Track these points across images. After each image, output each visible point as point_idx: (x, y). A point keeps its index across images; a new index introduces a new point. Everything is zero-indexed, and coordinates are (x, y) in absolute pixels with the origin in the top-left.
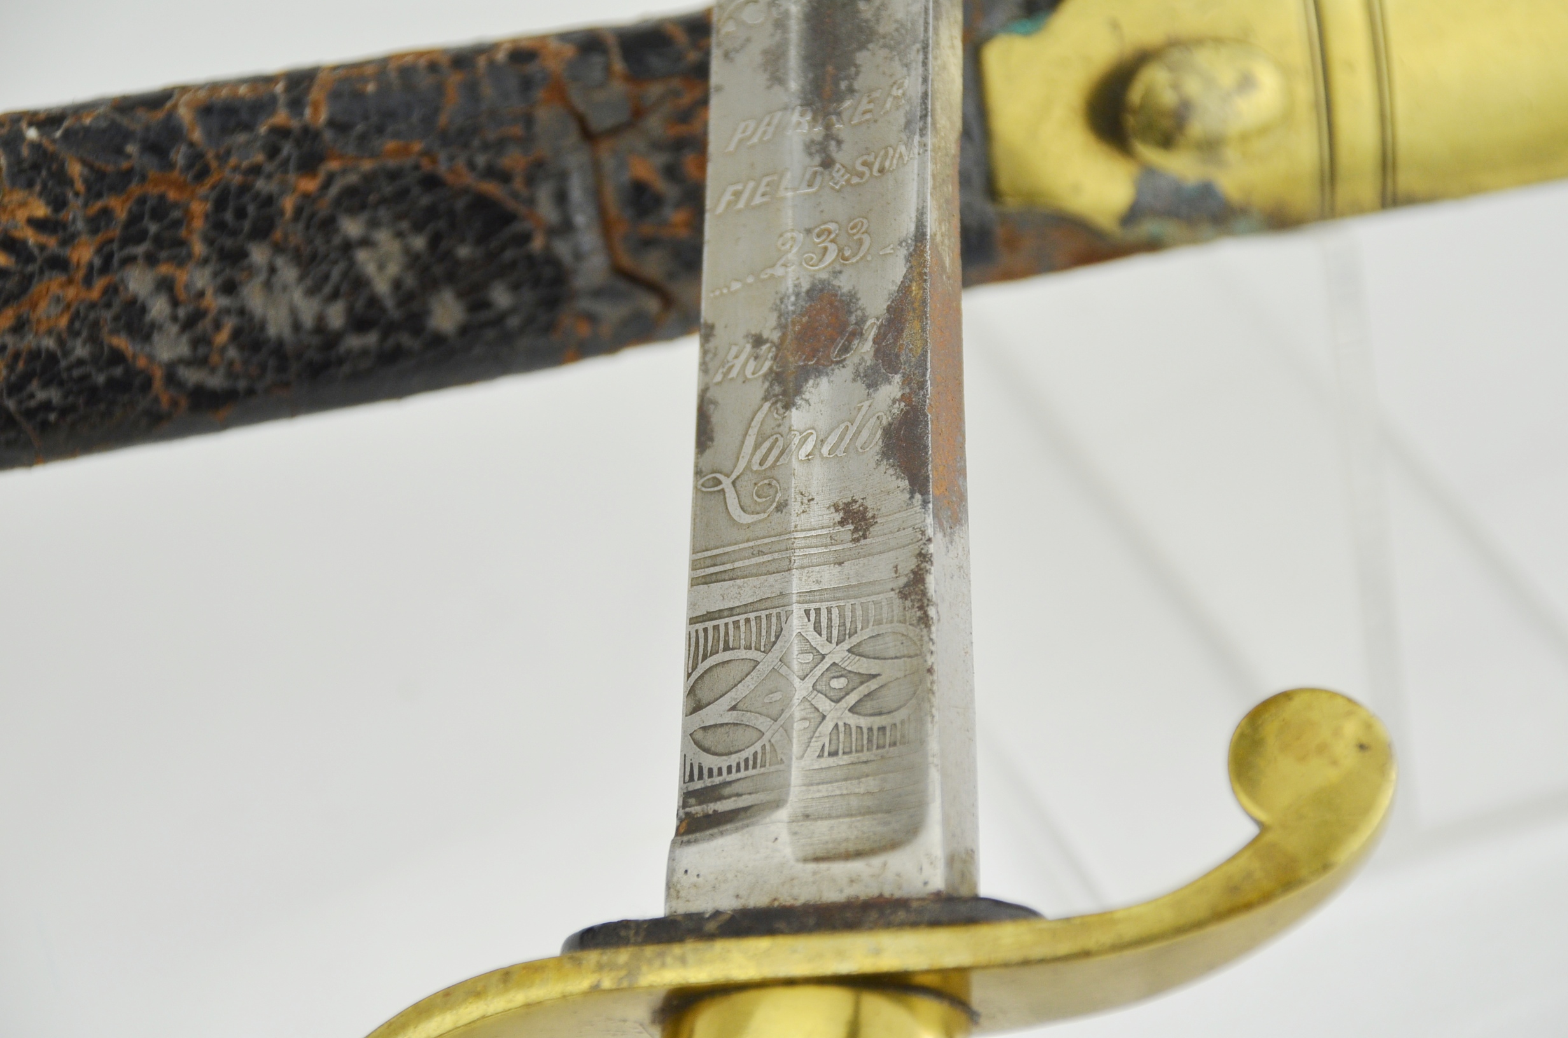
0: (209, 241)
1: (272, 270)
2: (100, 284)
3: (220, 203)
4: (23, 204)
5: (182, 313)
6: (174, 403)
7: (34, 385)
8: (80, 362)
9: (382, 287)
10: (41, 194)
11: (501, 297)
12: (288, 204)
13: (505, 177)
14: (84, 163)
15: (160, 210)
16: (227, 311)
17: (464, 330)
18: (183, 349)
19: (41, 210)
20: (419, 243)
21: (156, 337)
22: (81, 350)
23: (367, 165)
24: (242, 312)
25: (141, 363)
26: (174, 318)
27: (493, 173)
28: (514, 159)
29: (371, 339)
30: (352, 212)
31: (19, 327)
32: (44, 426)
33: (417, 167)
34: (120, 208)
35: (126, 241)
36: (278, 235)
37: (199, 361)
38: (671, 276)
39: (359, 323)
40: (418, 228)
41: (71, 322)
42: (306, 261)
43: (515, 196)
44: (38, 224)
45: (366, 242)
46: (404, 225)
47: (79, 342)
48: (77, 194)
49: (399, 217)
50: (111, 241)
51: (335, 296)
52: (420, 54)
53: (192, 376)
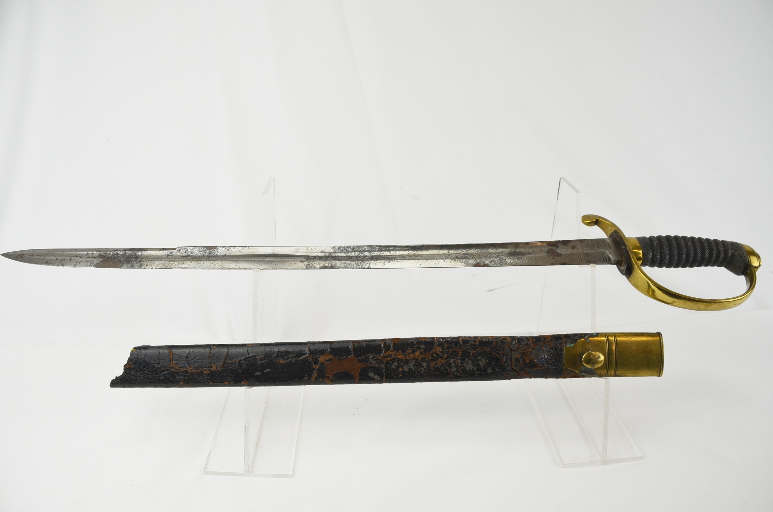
0: (461, 357)
1: (468, 362)
2: (446, 360)
3: (463, 352)
4: (438, 349)
6: (453, 376)
7: (436, 372)
8: (442, 370)
9: (482, 366)
10: (441, 348)
11: (497, 370)
13: (500, 354)
14: (447, 344)
15: (455, 352)
16: (461, 366)
17: (491, 373)
18: (455, 370)
19: (441, 350)
20: (487, 361)
21: (452, 368)
22: (442, 368)
23: (482, 350)
24: (463, 366)
25: (450, 371)
26: (455, 366)
27: (498, 353)
28: (501, 352)
29: (479, 372)
30: (479, 356)
31: (435, 364)
32: (437, 377)
33: (489, 351)
34: (451, 351)
35: (451, 355)
36: (470, 357)
37: (457, 372)
38: (519, 370)
39: (478, 370)
41: (442, 364)
42: (473, 361)
43: (501, 357)
44: (439, 351)
45: (481, 360)
46: (486, 359)
48: (445, 348)
49: (485, 357)
50: (449, 355)
51: (475, 366)
52: (491, 337)
53: (456, 374)
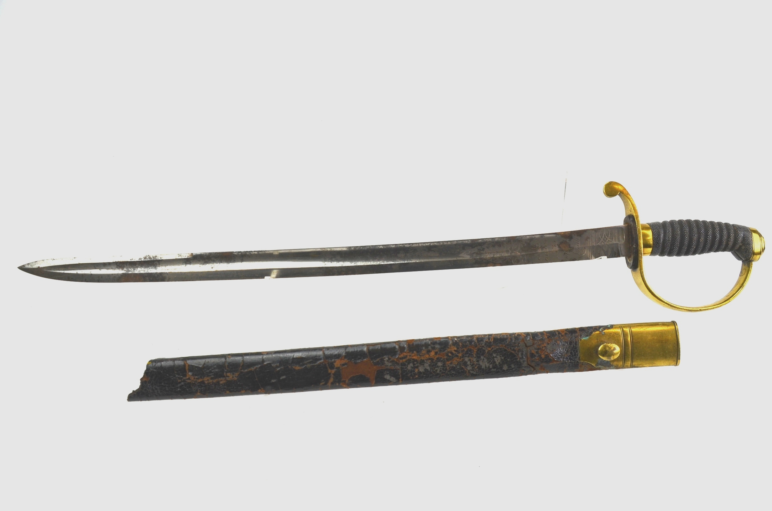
0: (476, 355)
1: (484, 359)
2: (462, 359)
3: (478, 350)
4: (453, 348)
5: (471, 364)
6: (469, 375)
7: (452, 371)
8: (458, 369)
9: (497, 363)
10: (456, 347)
11: (513, 366)
12: (487, 351)
13: (515, 351)
14: (462, 343)
15: (470, 350)
16: (477, 364)
17: (507, 370)
18: (471, 368)
19: (456, 349)
20: (503, 358)
21: (468, 367)
22: (458, 367)
23: (497, 347)
24: (479, 364)
25: (466, 370)
26: (470, 364)
27: (514, 350)
28: (516, 348)
29: (495, 370)
30: (495, 353)
31: (451, 363)
32: (453, 376)
33: (504, 348)
34: (465, 350)
35: (466, 354)
36: (485, 355)
37: (473, 370)
38: (535, 366)
39: (494, 368)
40: (503, 356)
41: (458, 363)
42: (488, 359)
43: (516, 353)
44: (455, 350)
45: (496, 357)
46: (501, 356)
47: (458, 366)
48: (460, 347)
49: (501, 354)
50: (464, 354)
51: (491, 364)
52: (506, 333)
53: (472, 372)
